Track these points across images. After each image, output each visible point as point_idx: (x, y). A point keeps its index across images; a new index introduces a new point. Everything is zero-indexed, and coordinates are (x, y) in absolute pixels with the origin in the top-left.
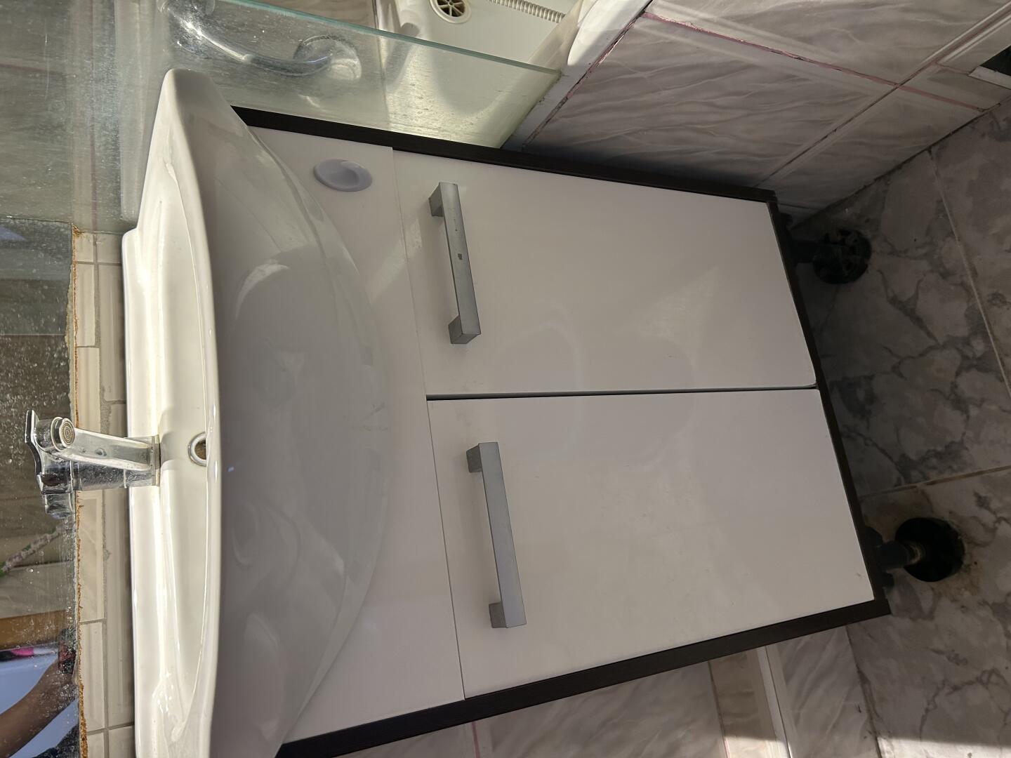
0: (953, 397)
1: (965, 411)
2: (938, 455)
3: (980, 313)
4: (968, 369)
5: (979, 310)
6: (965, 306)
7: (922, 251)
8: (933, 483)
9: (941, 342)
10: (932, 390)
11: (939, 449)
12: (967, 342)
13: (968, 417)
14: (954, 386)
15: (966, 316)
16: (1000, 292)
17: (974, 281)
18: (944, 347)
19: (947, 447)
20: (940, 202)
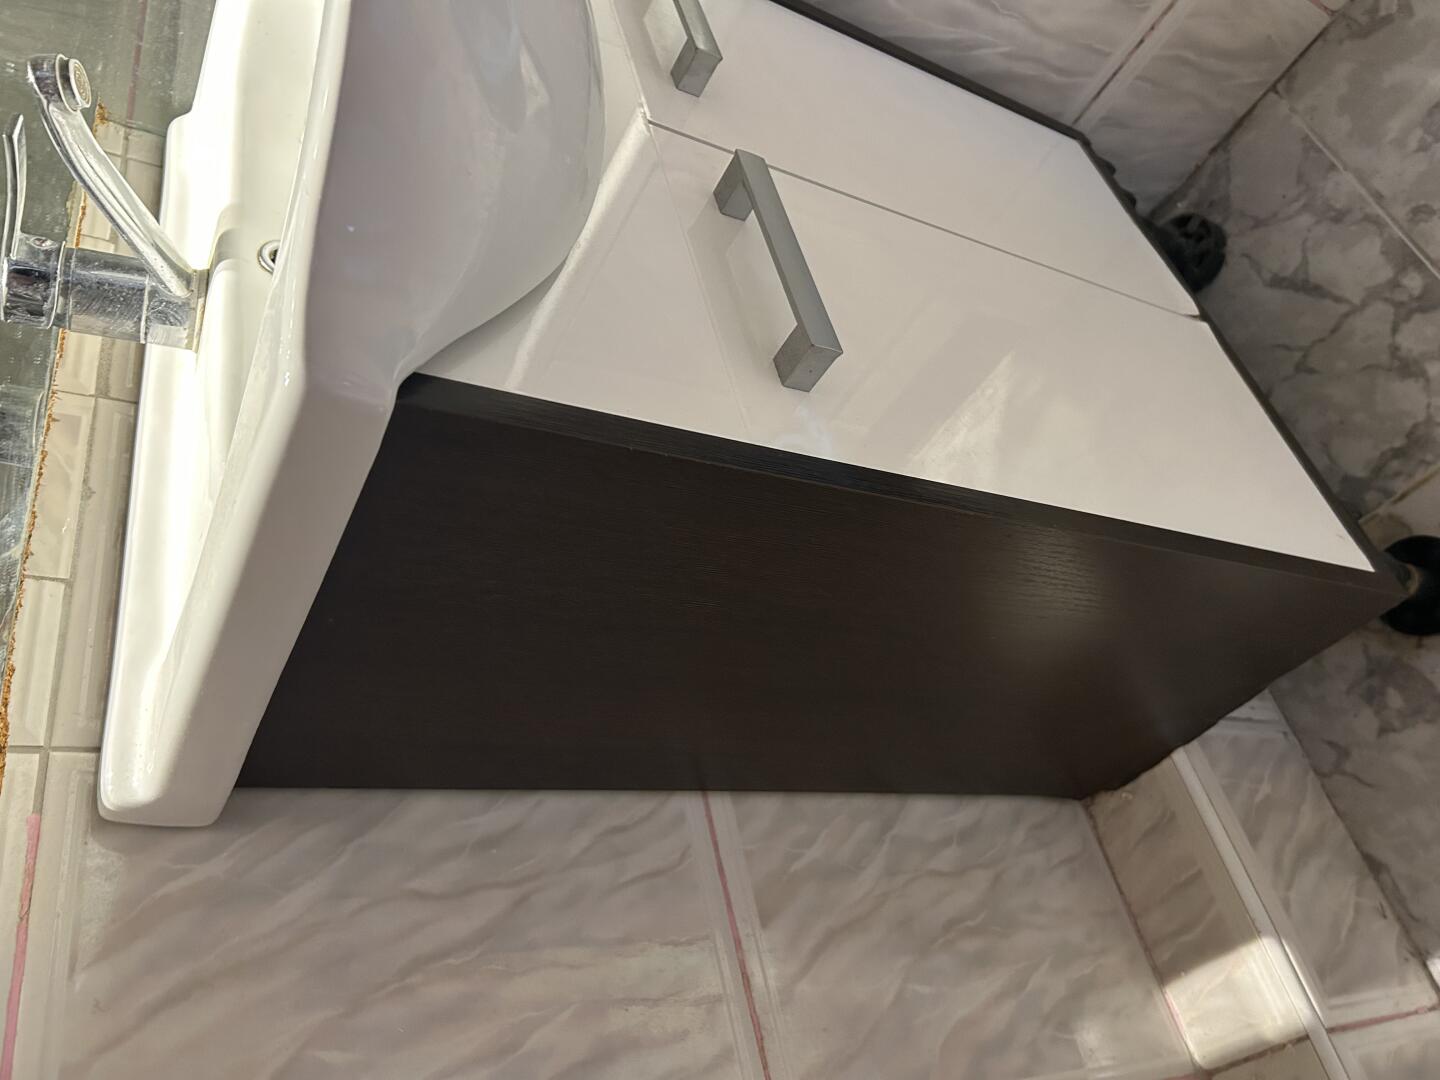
0: (1397, 363)
1: (1422, 374)
2: (1398, 453)
3: (1403, 241)
4: (1407, 318)
5: (1400, 238)
6: (1377, 243)
7: (1297, 205)
8: (1403, 496)
9: (1357, 301)
10: (1364, 369)
11: (1398, 443)
12: (1395, 284)
13: (1428, 380)
14: (1394, 350)
15: (1383, 253)
16: (1422, 202)
17: (1383, 208)
18: (1364, 305)
19: (1409, 435)
20: (1306, 138)
